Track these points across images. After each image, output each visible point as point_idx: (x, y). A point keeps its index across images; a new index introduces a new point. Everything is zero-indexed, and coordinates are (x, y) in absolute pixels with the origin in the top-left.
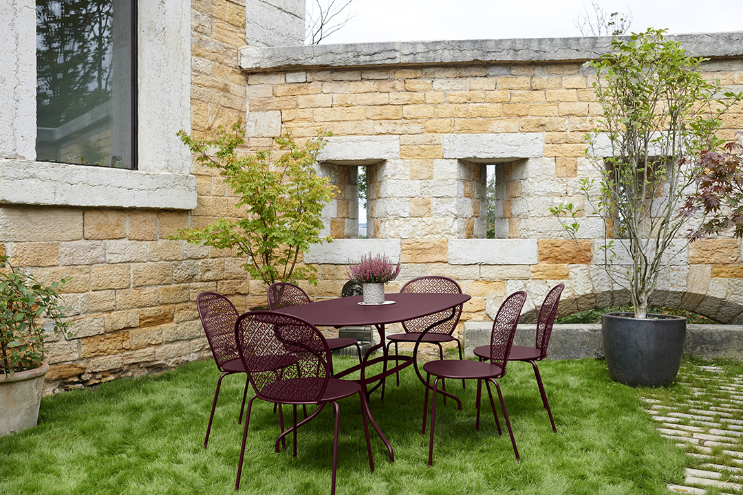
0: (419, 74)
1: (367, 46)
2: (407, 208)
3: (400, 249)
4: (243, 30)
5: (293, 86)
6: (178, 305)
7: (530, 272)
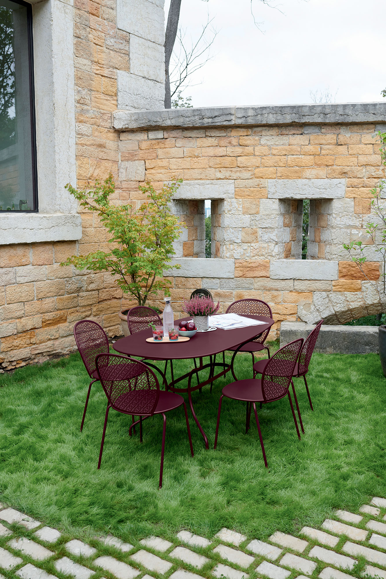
0: (250, 132)
1: (209, 111)
2: (239, 236)
3: (234, 267)
4: (115, 98)
5: (154, 142)
6: (70, 310)
7: (331, 286)
